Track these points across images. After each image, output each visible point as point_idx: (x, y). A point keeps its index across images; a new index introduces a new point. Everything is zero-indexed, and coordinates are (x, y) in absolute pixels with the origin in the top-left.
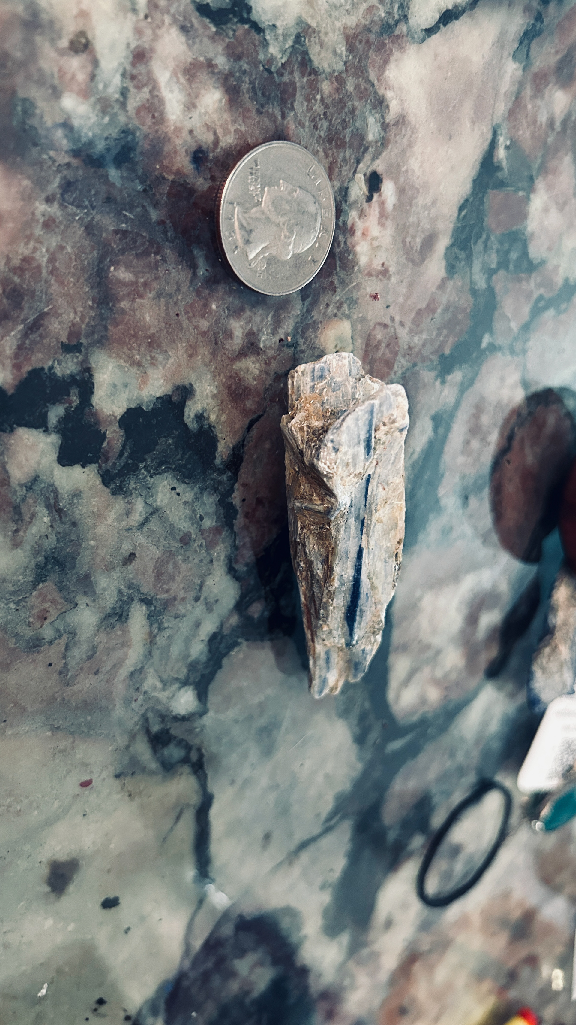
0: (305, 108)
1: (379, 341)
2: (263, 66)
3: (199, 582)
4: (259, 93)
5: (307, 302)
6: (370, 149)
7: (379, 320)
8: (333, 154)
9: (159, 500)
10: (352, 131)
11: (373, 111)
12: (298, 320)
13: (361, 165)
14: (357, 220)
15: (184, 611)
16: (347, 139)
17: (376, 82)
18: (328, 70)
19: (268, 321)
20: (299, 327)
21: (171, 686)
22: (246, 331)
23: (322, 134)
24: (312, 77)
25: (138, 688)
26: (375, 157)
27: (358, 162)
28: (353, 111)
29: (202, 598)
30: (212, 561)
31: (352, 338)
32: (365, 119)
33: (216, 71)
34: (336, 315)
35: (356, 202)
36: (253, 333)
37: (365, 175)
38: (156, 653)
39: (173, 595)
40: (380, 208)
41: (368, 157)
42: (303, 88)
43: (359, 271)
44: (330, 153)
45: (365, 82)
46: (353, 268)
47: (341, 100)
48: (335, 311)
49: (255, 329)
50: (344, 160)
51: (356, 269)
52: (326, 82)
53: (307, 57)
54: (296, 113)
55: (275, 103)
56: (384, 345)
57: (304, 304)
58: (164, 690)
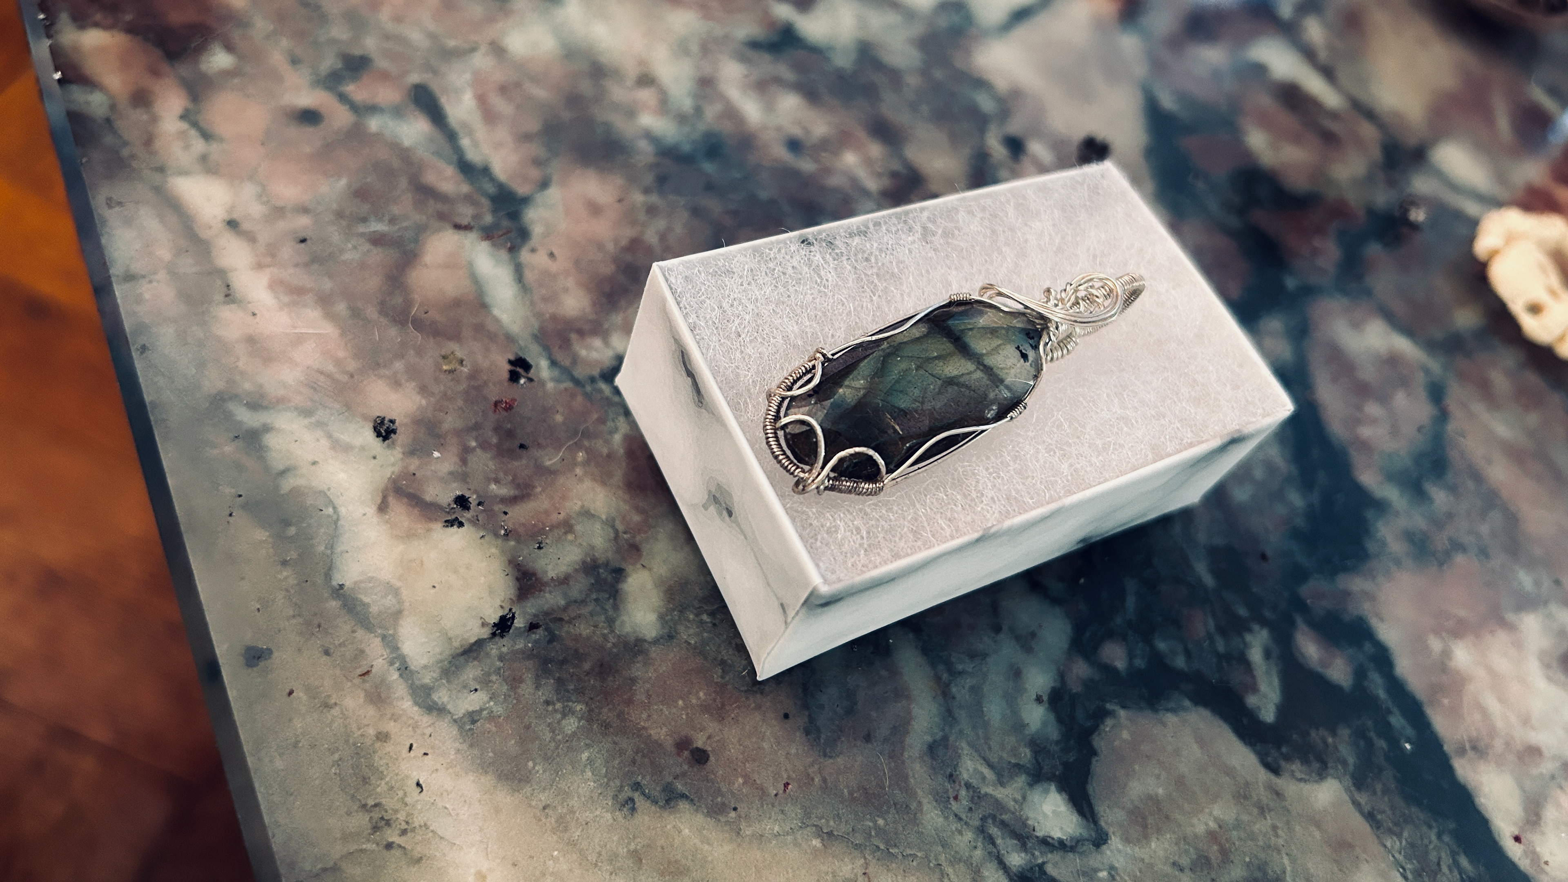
21: (1011, 778)
25: (951, 775)
38: (962, 715)
58: (1002, 785)
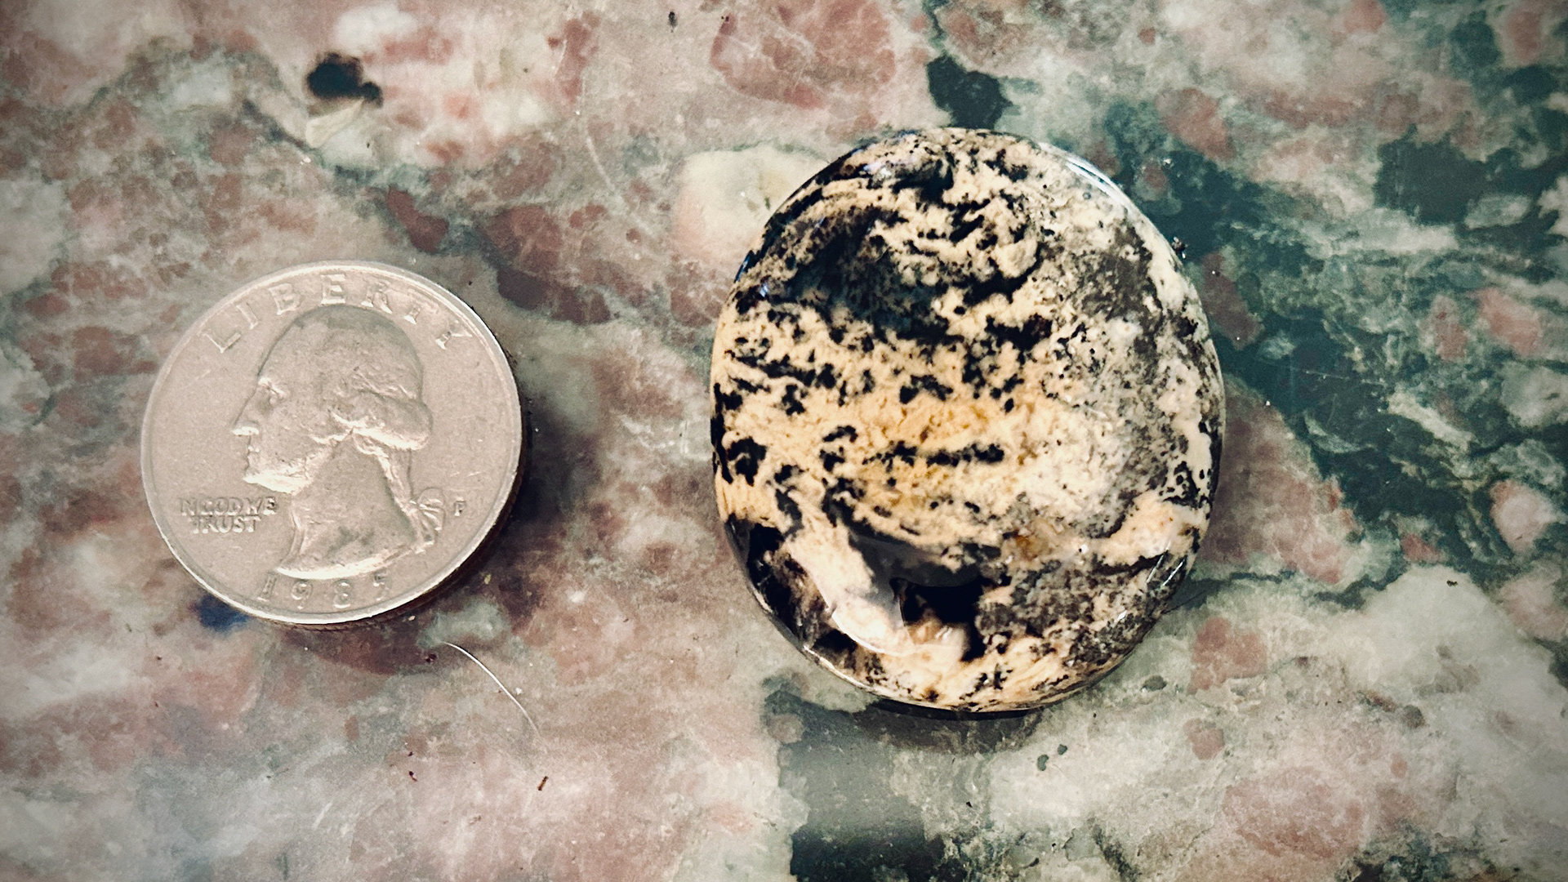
0: (136, 303)
1: (766, 50)
2: (36, 423)
3: (1358, 708)
4: (93, 435)
5: (614, 303)
6: (252, 96)
7: (706, 53)
8: (250, 215)
9: (1064, 812)
10: (203, 155)
11: (163, 88)
12: (656, 333)
13: (288, 125)
14: (423, 135)
15: (1438, 768)
16: (219, 171)
17: (96, 83)
18: (57, 234)
19: (643, 434)
20: (676, 332)
22: (657, 505)
23: (200, 249)
24: (69, 279)
26: (274, 81)
27: (277, 134)
28: (156, 155)
29: (1417, 703)
30: (1303, 661)
31: (738, 148)
32: (178, 117)
33: (37, 553)
34: (665, 207)
35: (377, 142)
36: (668, 481)
37: (313, 112)
39: (1373, 798)
40: (401, 61)
41: (272, 105)
42: (90, 309)
43: (556, 126)
44: (246, 225)
45: (93, 116)
46: (546, 148)
47: (129, 193)
48: (653, 209)
49: (656, 476)
50: (270, 178)
51: (549, 137)
52: (85, 240)
53: (27, 295)
54: (146, 331)
55: (118, 391)
56: (781, 32)
57: (617, 316)
